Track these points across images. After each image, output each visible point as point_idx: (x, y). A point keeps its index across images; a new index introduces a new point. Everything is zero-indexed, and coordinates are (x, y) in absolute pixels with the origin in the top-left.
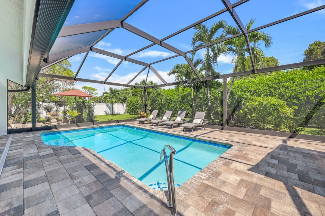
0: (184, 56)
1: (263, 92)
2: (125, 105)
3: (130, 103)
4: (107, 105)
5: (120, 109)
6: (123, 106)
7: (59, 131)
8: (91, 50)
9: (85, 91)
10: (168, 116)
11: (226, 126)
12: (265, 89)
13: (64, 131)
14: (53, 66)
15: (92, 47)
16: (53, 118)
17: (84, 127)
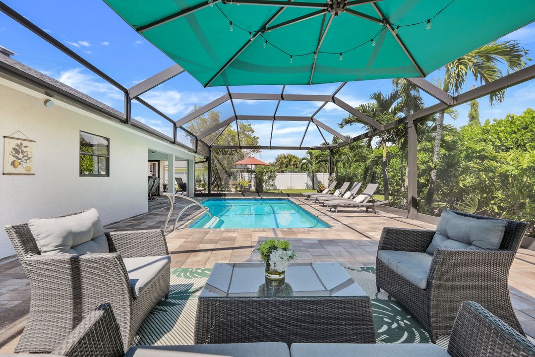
0: (332, 100)
4: (309, 176)
11: (412, 211)
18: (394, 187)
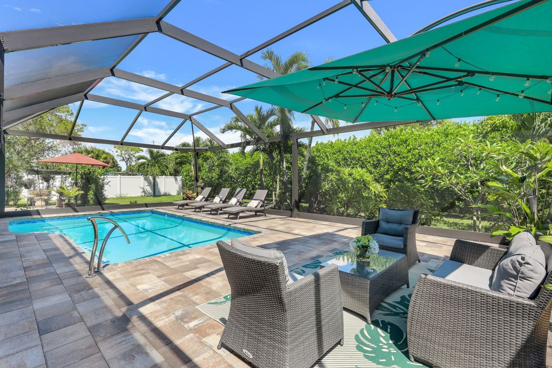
0: (230, 106)
1: (369, 160)
2: (179, 178)
3: (186, 176)
4: (146, 179)
5: (170, 185)
6: (176, 180)
7: (42, 218)
8: (87, 99)
9: (119, 151)
10: (221, 197)
11: (296, 211)
12: (372, 156)
13: (49, 217)
14: (39, 117)
15: (87, 93)
16: (38, 200)
17: (84, 213)
18: (250, 191)
